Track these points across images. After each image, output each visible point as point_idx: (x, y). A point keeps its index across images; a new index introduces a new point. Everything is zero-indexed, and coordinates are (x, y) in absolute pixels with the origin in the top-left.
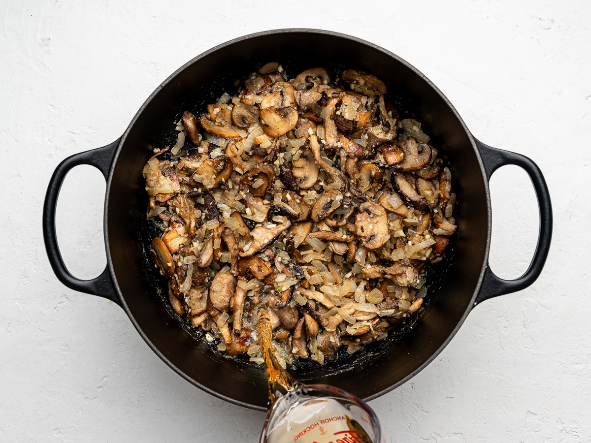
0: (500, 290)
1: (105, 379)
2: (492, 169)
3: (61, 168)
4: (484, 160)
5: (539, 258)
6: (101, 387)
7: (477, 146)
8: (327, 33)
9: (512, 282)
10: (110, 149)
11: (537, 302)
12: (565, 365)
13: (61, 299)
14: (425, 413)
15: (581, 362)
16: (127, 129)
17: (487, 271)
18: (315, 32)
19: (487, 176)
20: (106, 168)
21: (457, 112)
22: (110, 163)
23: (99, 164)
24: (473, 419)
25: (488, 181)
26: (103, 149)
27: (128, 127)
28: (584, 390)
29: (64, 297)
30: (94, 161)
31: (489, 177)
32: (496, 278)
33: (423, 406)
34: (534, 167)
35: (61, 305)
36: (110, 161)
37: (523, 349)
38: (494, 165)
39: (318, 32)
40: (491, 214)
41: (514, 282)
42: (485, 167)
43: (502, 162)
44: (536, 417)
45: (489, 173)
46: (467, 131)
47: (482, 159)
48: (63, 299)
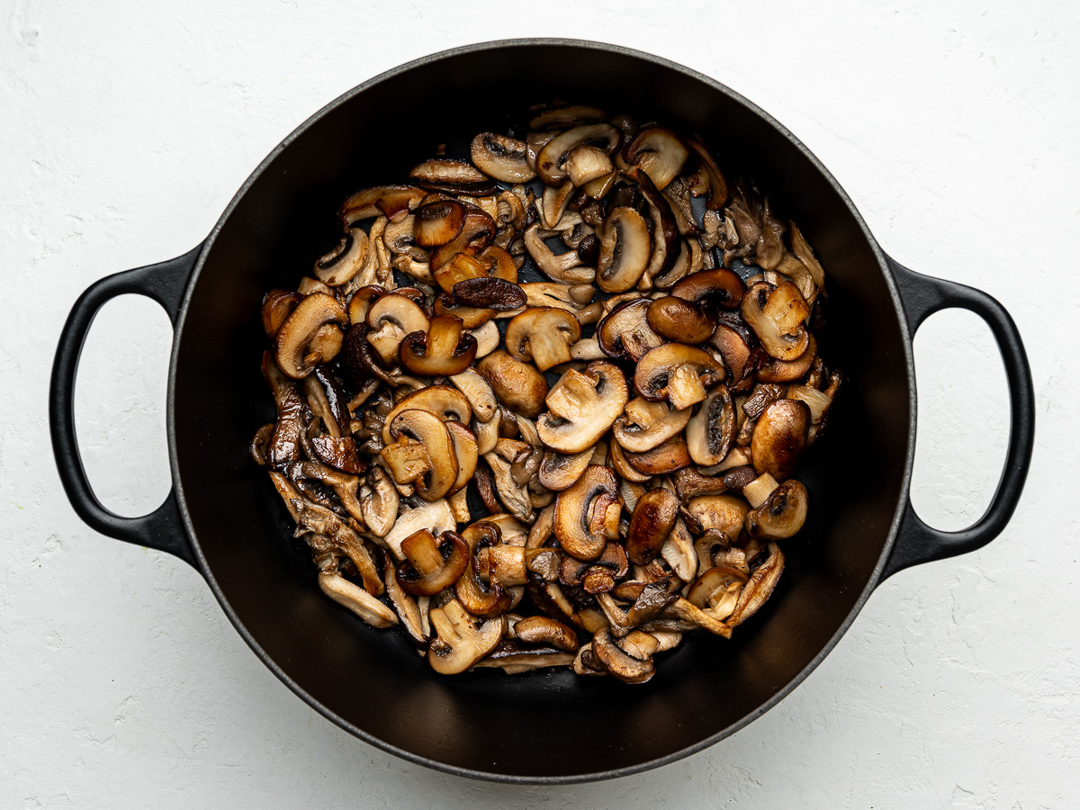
0: (931, 551)
1: (130, 702)
2: (919, 316)
3: (86, 301)
4: (904, 298)
5: (1009, 490)
6: (121, 717)
7: (891, 271)
8: (605, 48)
9: (954, 536)
10: (181, 266)
11: (979, 572)
12: (1030, 698)
13: (48, 543)
14: (754, 785)
15: (1062, 692)
16: (215, 227)
17: (907, 513)
18: (582, 45)
19: (909, 329)
20: (173, 301)
21: (853, 204)
22: (180, 293)
23: (160, 293)
24: (849, 800)
25: (912, 338)
26: (168, 264)
27: (218, 224)
28: (1066, 747)
29: (53, 539)
30: (151, 288)
31: (912, 331)
32: (923, 526)
33: (751, 772)
34: (1000, 312)
35: (46, 555)
36: (182, 286)
37: (950, 663)
38: (924, 308)
39: (587, 46)
40: (916, 402)
41: (958, 535)
42: (905, 311)
43: (937, 302)
44: (971, 798)
45: (913, 324)
46: (872, 242)
47: (900, 296)
48: (52, 544)
